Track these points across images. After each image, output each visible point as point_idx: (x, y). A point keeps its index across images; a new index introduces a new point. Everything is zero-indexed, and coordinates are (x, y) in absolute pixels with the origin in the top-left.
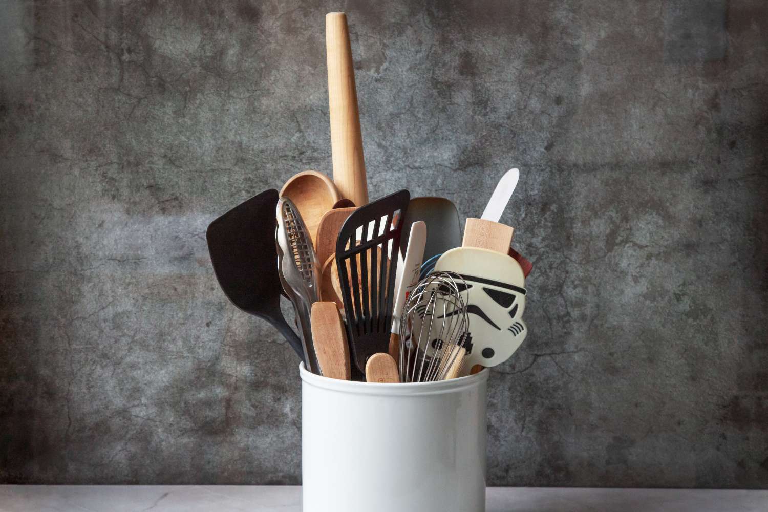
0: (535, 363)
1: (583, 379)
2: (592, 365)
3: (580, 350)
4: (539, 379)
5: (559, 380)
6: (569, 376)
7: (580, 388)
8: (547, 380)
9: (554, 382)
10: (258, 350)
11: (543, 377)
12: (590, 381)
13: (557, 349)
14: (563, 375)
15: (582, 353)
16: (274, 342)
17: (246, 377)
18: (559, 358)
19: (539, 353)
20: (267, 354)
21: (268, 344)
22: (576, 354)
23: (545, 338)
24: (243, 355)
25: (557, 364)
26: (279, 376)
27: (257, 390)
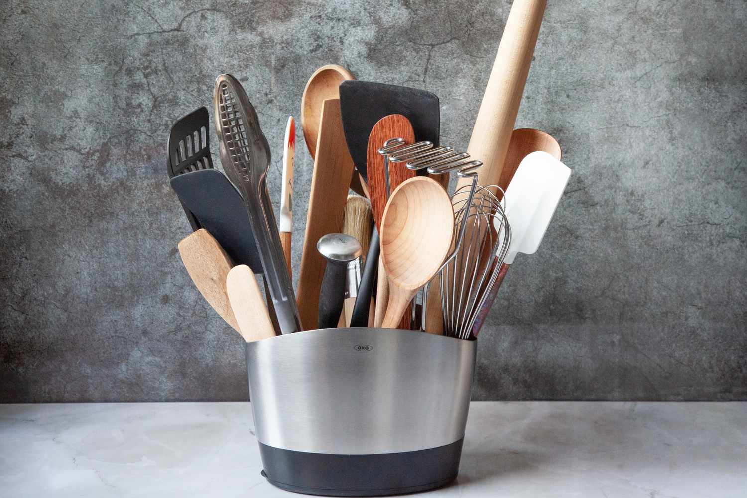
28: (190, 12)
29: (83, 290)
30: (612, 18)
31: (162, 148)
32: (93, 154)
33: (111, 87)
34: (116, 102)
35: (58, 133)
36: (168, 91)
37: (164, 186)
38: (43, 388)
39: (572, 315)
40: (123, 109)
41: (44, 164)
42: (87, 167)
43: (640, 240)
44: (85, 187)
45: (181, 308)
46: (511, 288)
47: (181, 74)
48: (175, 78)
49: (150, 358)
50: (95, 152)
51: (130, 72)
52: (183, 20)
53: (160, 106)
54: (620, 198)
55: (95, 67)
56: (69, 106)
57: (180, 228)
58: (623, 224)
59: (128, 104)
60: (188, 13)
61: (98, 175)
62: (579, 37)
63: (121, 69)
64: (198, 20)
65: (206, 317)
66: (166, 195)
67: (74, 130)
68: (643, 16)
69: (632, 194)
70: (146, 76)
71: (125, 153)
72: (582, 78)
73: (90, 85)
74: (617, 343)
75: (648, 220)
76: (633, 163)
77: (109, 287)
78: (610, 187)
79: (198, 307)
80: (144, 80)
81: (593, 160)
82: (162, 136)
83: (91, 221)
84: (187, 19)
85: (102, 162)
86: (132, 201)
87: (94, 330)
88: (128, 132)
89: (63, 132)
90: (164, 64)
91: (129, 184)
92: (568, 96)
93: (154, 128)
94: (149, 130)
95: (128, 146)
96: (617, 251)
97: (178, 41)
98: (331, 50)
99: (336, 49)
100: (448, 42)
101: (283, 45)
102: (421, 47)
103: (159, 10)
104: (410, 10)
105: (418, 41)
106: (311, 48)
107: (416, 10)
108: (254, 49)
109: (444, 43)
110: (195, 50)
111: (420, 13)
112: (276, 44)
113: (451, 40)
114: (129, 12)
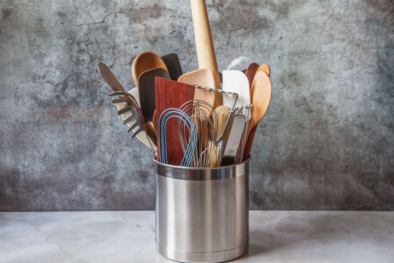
28: (109, 13)
29: (54, 154)
30: (321, 18)
31: (94, 82)
32: (59, 85)
33: (69, 51)
34: (71, 58)
35: (42, 74)
36: (97, 53)
37: (95, 101)
38: (33, 204)
39: (300, 167)
40: (75, 62)
41: (34, 90)
42: (56, 91)
43: (335, 130)
44: (55, 101)
45: (103, 163)
46: (270, 154)
47: (104, 45)
48: (101, 46)
49: (87, 189)
50: (60, 83)
51: (78, 43)
52: (106, 17)
53: (93, 61)
54: (325, 108)
55: (61, 41)
56: (47, 60)
57: (103, 122)
58: (326, 121)
59: (77, 60)
60: (108, 14)
61: (62, 96)
62: (305, 27)
63: (74, 42)
64: (113, 17)
65: (116, 168)
66: (96, 106)
67: (50, 73)
68: (337, 17)
69: (331, 106)
70: (87, 46)
71: (75, 84)
72: (306, 48)
73: (58, 50)
74: (323, 181)
75: (339, 119)
76: (332, 91)
77: (67, 152)
78: (320, 103)
79: (112, 163)
80: (86, 48)
81: (311, 89)
82: (94, 76)
83: (58, 119)
84: (107, 17)
85: (64, 89)
86: (79, 109)
87: (59, 174)
88: (77, 74)
89: (44, 73)
90: (96, 40)
91: (77, 100)
92: (299, 57)
93: (90, 72)
94: (88, 73)
95: (77, 81)
96: (323, 135)
97: (103, 28)
98: (180, 33)
99: (183, 32)
100: (239, 29)
101: (156, 30)
102: (226, 32)
103: (93, 12)
104: (220, 13)
105: (224, 29)
106: (170, 32)
107: (223, 13)
108: (141, 32)
109: (237, 30)
110: (112, 33)
111: (225, 14)
112: (152, 30)
113: (240, 28)
114: (78, 13)
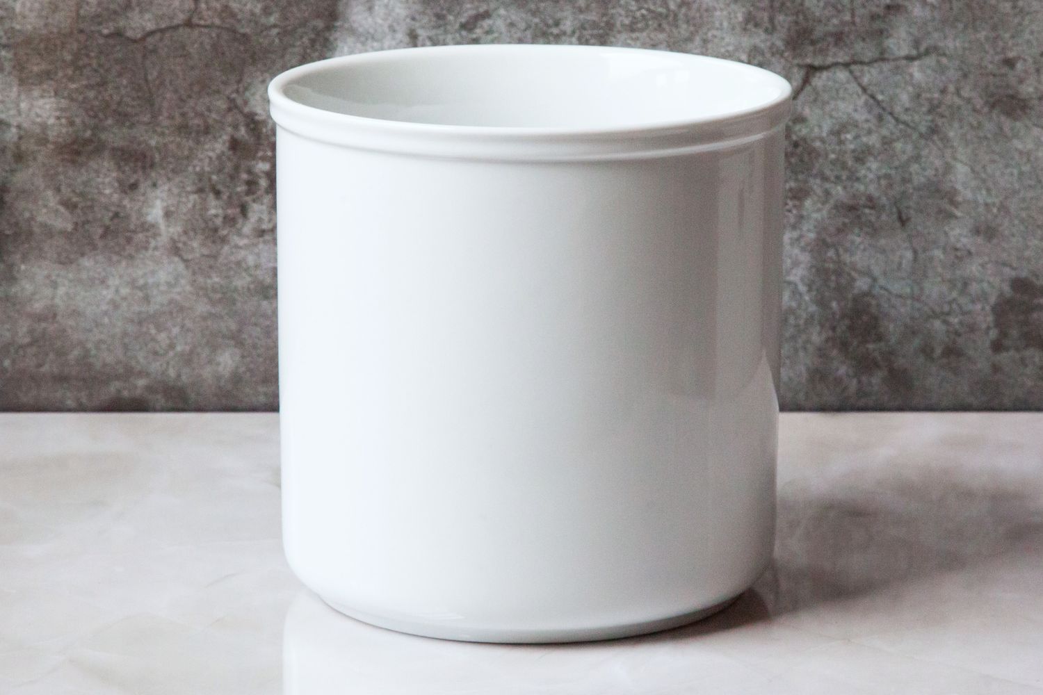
0: (808, 89)
1: (934, 130)
2: (958, 92)
3: (927, 53)
4: (816, 130)
5: (870, 132)
6: (897, 120)
7: (925, 152)
8: (837, 132)
9: (857, 137)
10: (77, 56)
11: (827, 126)
12: (951, 134)
13: (866, 50)
14: (880, 118)
15: (930, 61)
16: (118, 34)
17: (44, 127)
18: (870, 75)
19: (817, 63)
20: (100, 65)
21: (101, 41)
22: (916, 63)
23: (835, 21)
24: (35, 69)
25: (864, 90)
26: (132, 126)
27: (73, 162)
